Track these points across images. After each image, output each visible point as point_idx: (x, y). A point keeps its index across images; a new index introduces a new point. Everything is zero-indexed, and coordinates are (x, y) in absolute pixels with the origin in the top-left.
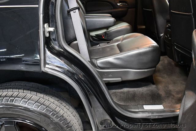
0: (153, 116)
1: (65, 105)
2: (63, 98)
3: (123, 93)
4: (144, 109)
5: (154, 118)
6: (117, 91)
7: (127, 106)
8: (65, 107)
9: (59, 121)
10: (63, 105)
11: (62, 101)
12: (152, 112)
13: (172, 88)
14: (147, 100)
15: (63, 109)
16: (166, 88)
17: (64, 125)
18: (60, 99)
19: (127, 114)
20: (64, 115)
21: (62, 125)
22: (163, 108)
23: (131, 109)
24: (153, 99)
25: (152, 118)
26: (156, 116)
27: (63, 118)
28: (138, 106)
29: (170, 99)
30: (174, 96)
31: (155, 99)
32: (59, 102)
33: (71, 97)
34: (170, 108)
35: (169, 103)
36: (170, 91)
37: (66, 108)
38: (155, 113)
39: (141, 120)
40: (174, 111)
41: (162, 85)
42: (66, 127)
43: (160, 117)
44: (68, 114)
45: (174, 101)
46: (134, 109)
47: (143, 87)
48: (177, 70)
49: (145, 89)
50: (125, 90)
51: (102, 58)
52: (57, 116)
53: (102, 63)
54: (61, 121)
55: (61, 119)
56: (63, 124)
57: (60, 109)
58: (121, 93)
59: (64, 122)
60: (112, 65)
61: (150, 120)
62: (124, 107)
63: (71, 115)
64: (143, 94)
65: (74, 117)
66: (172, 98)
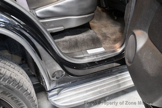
0: (98, 58)
1: (9, 64)
2: (5, 57)
3: (65, 41)
4: (88, 54)
5: (99, 60)
6: (59, 40)
7: (72, 53)
8: (10, 66)
9: (8, 84)
10: (7, 65)
11: (4, 60)
12: (96, 55)
13: (105, 31)
14: (89, 45)
15: (9, 69)
16: (101, 31)
17: (15, 86)
18: (2, 59)
19: (75, 61)
20: (12, 76)
21: (12, 87)
22: (104, 50)
23: (77, 55)
24: (94, 44)
25: (97, 61)
26: (100, 58)
27: (12, 79)
28: (82, 51)
29: (107, 41)
30: (110, 38)
31: (96, 42)
32: (2, 63)
33: (12, 54)
34: (110, 49)
35: (108, 45)
36: (105, 33)
37: (12, 67)
38: (99, 55)
39: (88, 64)
40: (114, 51)
41: (96, 30)
42: (17, 87)
43: (104, 59)
44: (15, 73)
45: (111, 42)
46: (80, 55)
47: (83, 34)
48: (104, 15)
49: (85, 34)
50: (67, 38)
51: (41, 8)
52: (4, 79)
53: (42, 13)
54: (10, 83)
55: (9, 81)
56: (13, 85)
57: (6, 70)
58: (63, 41)
59: (13, 83)
60: (52, 14)
61: (96, 62)
62: (69, 55)
63: (19, 74)
64: (84, 40)
65: (22, 75)
66: (109, 40)
